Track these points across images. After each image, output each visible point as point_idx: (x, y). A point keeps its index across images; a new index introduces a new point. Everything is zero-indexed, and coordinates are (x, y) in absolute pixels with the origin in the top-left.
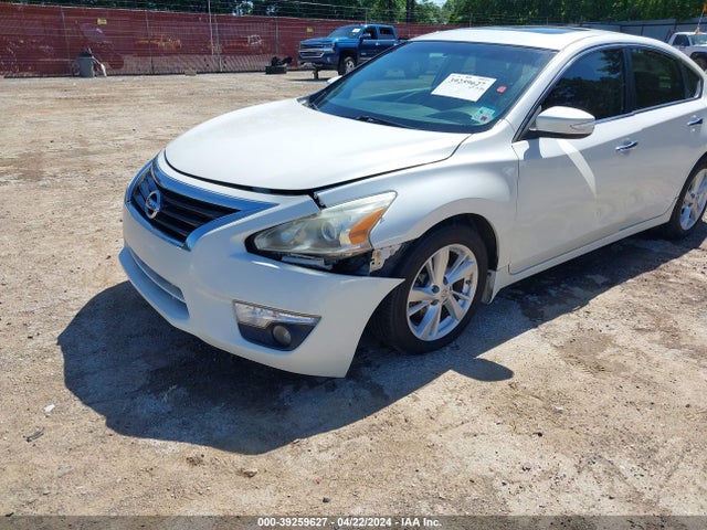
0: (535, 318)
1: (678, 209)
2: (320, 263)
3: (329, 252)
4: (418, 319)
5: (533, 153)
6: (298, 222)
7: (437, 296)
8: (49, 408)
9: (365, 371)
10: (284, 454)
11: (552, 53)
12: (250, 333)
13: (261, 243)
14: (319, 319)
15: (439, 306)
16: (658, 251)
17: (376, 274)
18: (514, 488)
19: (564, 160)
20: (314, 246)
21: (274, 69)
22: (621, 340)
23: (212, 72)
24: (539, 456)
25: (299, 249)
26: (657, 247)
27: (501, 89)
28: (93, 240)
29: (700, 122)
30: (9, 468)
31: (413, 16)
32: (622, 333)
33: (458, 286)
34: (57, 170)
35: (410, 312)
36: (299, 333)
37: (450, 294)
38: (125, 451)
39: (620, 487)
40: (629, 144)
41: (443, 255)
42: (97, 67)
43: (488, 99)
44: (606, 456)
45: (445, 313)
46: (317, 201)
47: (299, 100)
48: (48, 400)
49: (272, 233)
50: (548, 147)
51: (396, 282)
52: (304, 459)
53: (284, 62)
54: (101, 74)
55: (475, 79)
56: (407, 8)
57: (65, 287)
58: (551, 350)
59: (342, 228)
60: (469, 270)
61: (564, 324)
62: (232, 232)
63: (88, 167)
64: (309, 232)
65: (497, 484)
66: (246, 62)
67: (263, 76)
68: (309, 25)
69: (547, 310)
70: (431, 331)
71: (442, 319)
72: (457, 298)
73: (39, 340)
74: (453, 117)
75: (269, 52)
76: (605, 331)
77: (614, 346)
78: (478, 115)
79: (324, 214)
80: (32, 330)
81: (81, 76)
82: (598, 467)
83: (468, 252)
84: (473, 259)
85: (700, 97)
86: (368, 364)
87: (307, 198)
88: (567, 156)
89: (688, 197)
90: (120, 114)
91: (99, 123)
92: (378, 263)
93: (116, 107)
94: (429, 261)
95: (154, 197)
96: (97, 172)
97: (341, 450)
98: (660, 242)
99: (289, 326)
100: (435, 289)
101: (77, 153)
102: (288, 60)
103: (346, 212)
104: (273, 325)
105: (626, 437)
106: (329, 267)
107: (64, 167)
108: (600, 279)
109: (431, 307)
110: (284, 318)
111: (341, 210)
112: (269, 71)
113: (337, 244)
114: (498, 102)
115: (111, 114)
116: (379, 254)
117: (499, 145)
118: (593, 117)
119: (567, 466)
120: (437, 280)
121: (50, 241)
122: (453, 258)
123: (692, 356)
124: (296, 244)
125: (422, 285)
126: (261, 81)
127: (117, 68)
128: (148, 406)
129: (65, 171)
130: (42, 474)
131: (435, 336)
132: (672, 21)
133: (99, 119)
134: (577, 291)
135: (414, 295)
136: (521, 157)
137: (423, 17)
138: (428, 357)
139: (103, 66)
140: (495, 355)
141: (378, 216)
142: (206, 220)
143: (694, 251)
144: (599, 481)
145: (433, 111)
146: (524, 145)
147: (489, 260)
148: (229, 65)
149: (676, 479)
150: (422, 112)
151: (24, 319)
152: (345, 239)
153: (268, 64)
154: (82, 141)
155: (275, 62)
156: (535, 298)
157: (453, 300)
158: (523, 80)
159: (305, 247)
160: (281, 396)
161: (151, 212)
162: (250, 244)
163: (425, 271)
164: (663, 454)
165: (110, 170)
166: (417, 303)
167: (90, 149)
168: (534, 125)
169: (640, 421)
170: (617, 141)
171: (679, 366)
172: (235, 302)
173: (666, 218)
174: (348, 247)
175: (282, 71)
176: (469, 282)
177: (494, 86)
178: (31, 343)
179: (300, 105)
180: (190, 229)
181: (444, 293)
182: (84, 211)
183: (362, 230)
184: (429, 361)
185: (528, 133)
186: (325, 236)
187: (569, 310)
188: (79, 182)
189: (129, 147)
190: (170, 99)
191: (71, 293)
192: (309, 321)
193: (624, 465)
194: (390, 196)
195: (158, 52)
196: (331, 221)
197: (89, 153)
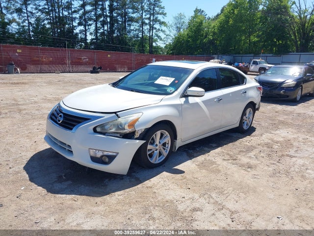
0: (191, 157)
1: (242, 122)
2: (118, 135)
3: (121, 131)
4: (151, 156)
5: (187, 102)
6: (111, 122)
7: (157, 147)
8: (22, 188)
9: (133, 174)
10: (107, 197)
11: (193, 70)
12: (94, 159)
13: (98, 129)
14: (118, 153)
15: (158, 151)
16: (236, 136)
17: (137, 139)
18: (180, 202)
19: (197, 104)
20: (117, 130)
21: (94, 71)
22: (218, 163)
23: (67, 72)
24: (189, 195)
25: (111, 131)
26: (235, 135)
27: (176, 82)
28: (28, 136)
29: (246, 92)
30: (12, 205)
31: (152, 51)
32: (219, 160)
33: (164, 145)
34: (7, 111)
35: (148, 153)
36: (111, 158)
37: (162, 147)
38: (52, 199)
39: (212, 200)
40: (219, 99)
41: (158, 133)
42: (16, 69)
43: (172, 85)
44: (209, 193)
45: (160, 154)
46: (117, 115)
47: (109, 84)
48: (22, 186)
49: (102, 126)
50: (191, 100)
51: (143, 142)
52: (114, 198)
53: (98, 68)
54: (17, 73)
55: (168, 78)
56: (150, 47)
57: (20, 152)
58: (195, 166)
59: (125, 124)
60: (168, 139)
61: (201, 158)
62: (89, 126)
63: (20, 111)
64: (114, 125)
65: (175, 201)
66: (82, 68)
67: (89, 74)
68: (109, 54)
69: (195, 154)
70: (155, 160)
71: (159, 157)
72: (164, 149)
73: (14, 169)
74: (162, 91)
75: (92, 64)
76: (214, 160)
77: (216, 164)
78: (169, 90)
79: (120, 119)
80: (10, 166)
81: (9, 73)
82: (206, 196)
83: (167, 133)
84: (169, 135)
85: (246, 84)
86: (134, 172)
87: (114, 114)
88: (197, 103)
89: (244, 118)
90: (30, 89)
91: (21, 93)
92: (137, 135)
93: (27, 86)
94: (154, 135)
95: (61, 116)
96: (24, 112)
97: (126, 195)
98: (237, 134)
99: (108, 156)
100: (157, 145)
101: (13, 105)
102: (100, 68)
103: (127, 119)
104: (102, 156)
105: (215, 188)
106: (122, 137)
107: (9, 110)
108: (214, 145)
109: (155, 151)
110: (106, 153)
111: (125, 118)
112: (92, 72)
113: (124, 129)
114: (175, 85)
115: (26, 89)
116: (137, 132)
117: (175, 99)
118: (204, 90)
119: (196, 196)
120: (157, 142)
121: (10, 137)
122: (162, 135)
123: (240, 166)
124: (110, 129)
125: (152, 144)
126: (88, 76)
127: (24, 70)
128: (58, 186)
129: (10, 112)
130: (24, 206)
131: (157, 162)
132: (252, 55)
133: (20, 91)
134: (206, 149)
135: (149, 147)
136: (183, 103)
137: (157, 51)
138: (155, 169)
139: (18, 69)
140: (179, 167)
141: (137, 120)
142: (79, 122)
143: (248, 137)
144: (205, 199)
145: (156, 89)
146: (184, 99)
147: (174, 136)
148: (75, 69)
149: (229, 198)
150: (152, 89)
151: (7, 163)
152: (126, 127)
153: (92, 69)
154: (15, 100)
155: (94, 68)
156: (192, 151)
157: (163, 150)
158: (183, 78)
159: (113, 130)
160: (105, 182)
161: (59, 121)
162: (95, 130)
163: (153, 139)
164: (226, 192)
165: (29, 111)
166: (151, 150)
167: (19, 103)
168: (186, 93)
169: (221, 184)
170: (215, 98)
171: (235, 169)
172: (90, 149)
173: (238, 125)
174: (128, 130)
175: (98, 72)
176: (168, 144)
177: (174, 81)
178: (11, 170)
179: (109, 86)
180: (74, 126)
181: (159, 147)
182: (22, 126)
183: (132, 124)
184: (155, 170)
185: (185, 95)
186: (120, 126)
187: (204, 154)
188: (17, 116)
189: (35, 102)
190: (50, 83)
191: (23, 154)
192: (115, 154)
193: (214, 195)
194: (141, 114)
195: (42, 63)
196: (122, 122)
197: (19, 105)
